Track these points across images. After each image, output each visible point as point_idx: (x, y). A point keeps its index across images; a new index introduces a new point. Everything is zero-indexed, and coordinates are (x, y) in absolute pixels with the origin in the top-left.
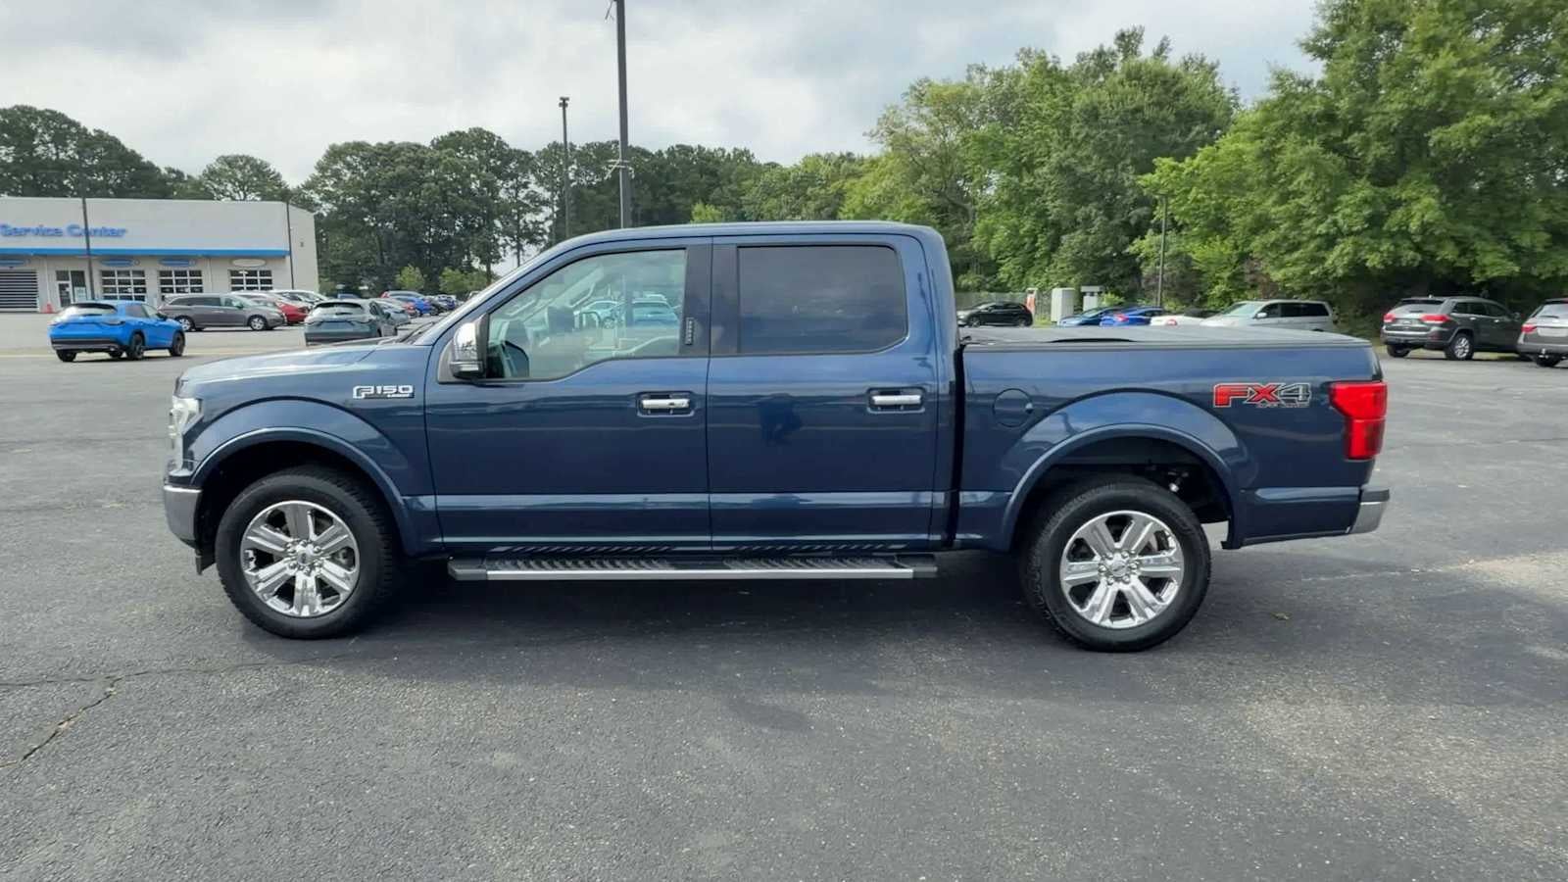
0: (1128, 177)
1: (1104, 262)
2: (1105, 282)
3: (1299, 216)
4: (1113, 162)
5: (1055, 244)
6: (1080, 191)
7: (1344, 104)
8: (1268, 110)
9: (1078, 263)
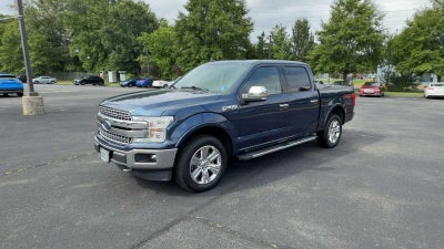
0: (132, 37)
1: (125, 63)
2: (128, 71)
3: (190, 54)
4: (126, 32)
5: (106, 56)
6: (115, 39)
7: (199, 25)
8: (178, 23)
9: (117, 64)
